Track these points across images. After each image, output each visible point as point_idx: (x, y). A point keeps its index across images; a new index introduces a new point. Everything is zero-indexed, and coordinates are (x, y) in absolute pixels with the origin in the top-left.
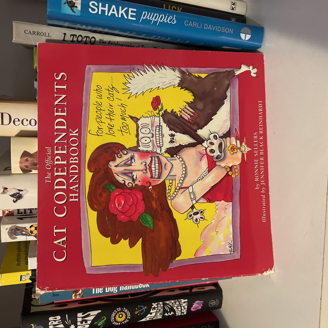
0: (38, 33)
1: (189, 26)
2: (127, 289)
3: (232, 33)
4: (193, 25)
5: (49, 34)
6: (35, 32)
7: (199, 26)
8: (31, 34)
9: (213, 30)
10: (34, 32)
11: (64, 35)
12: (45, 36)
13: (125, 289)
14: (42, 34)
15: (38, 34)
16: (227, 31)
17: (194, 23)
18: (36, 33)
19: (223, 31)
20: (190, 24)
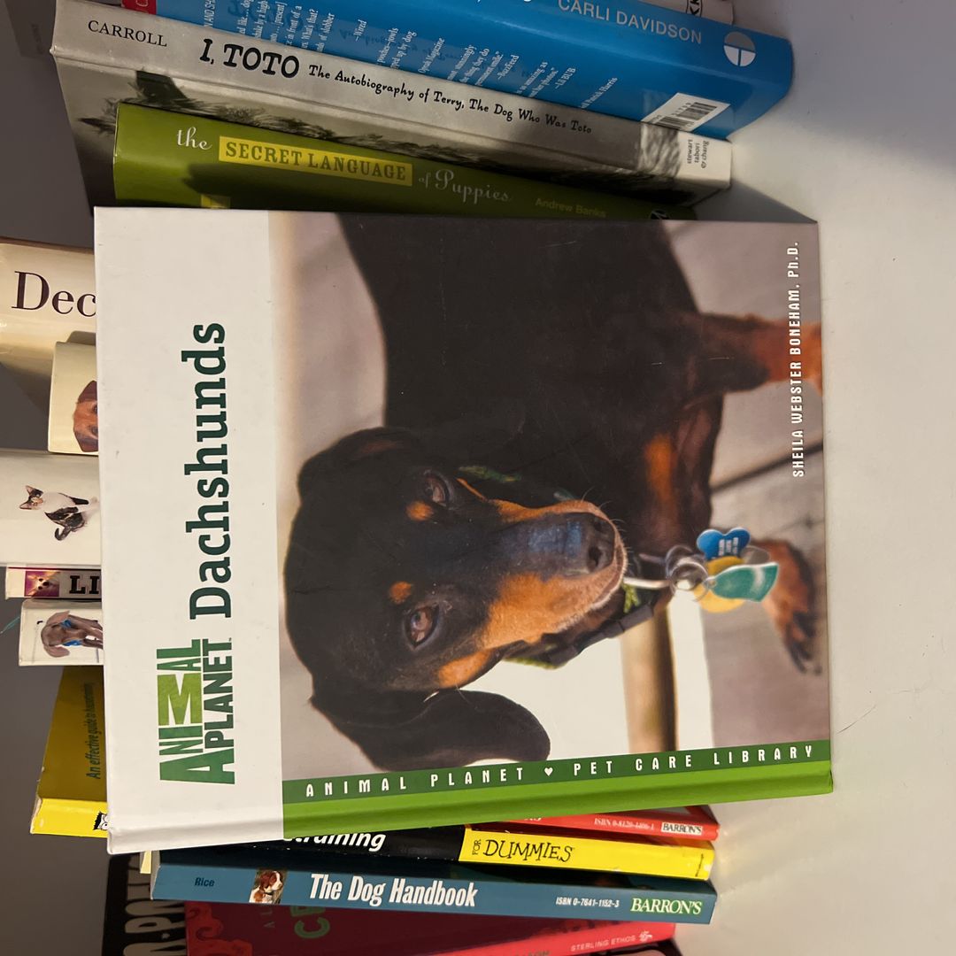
0: (129, 31)
1: (572, 10)
2: (410, 901)
3: (699, 42)
4: (582, 8)
5: (160, 37)
6: (120, 29)
7: (603, 13)
8: (108, 33)
9: (645, 28)
10: (117, 29)
11: (205, 44)
12: (149, 42)
13: (404, 901)
14: (141, 36)
15: (128, 36)
16: (685, 36)
17: (586, 4)
18: (123, 32)
19: (673, 34)
20: (574, 8)
